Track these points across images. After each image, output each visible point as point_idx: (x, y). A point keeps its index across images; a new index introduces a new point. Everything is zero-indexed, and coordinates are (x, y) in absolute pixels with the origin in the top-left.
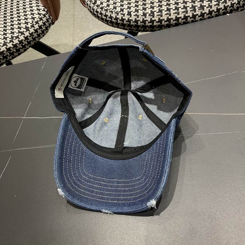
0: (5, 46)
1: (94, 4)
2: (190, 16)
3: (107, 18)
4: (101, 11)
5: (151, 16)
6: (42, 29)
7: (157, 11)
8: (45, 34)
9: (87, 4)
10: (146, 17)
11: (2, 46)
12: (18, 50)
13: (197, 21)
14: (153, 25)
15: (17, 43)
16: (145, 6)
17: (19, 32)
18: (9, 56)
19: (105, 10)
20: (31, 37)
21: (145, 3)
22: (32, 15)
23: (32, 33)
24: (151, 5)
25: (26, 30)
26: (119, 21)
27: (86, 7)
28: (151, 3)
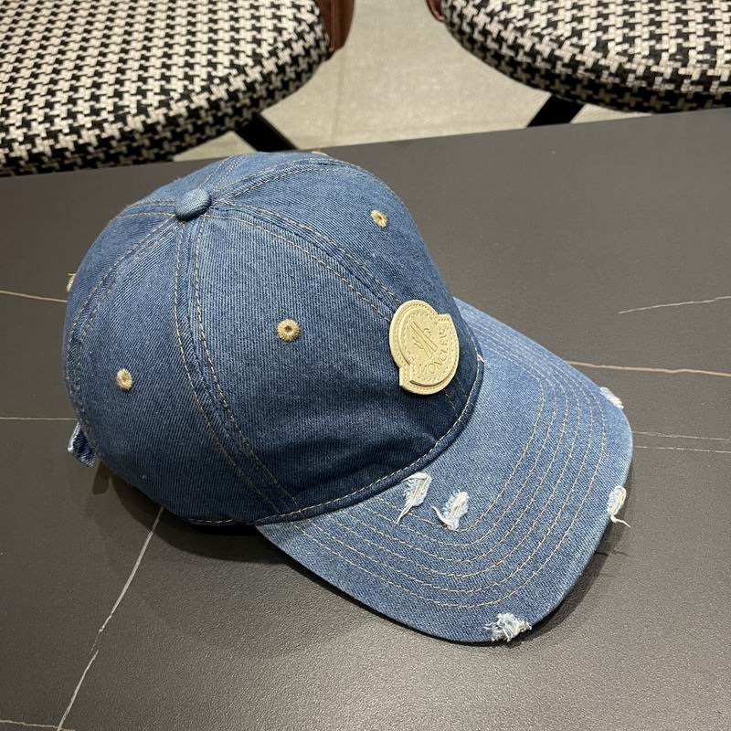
0: (185, 103)
1: (478, 7)
3: (517, 54)
4: (500, 32)
5: (676, 60)
6: (298, 65)
7: (701, 48)
8: (302, 85)
9: (453, 8)
10: (657, 64)
11: (178, 101)
12: (219, 121)
14: (676, 92)
15: (221, 99)
16: (658, 27)
17: (232, 65)
18: (191, 134)
19: (515, 28)
20: (263, 87)
21: (658, 19)
22: (275, 21)
23: (271, 73)
24: (680, 27)
25: (254, 61)
26: (559, 68)
27: (442, 18)
28: (679, 21)
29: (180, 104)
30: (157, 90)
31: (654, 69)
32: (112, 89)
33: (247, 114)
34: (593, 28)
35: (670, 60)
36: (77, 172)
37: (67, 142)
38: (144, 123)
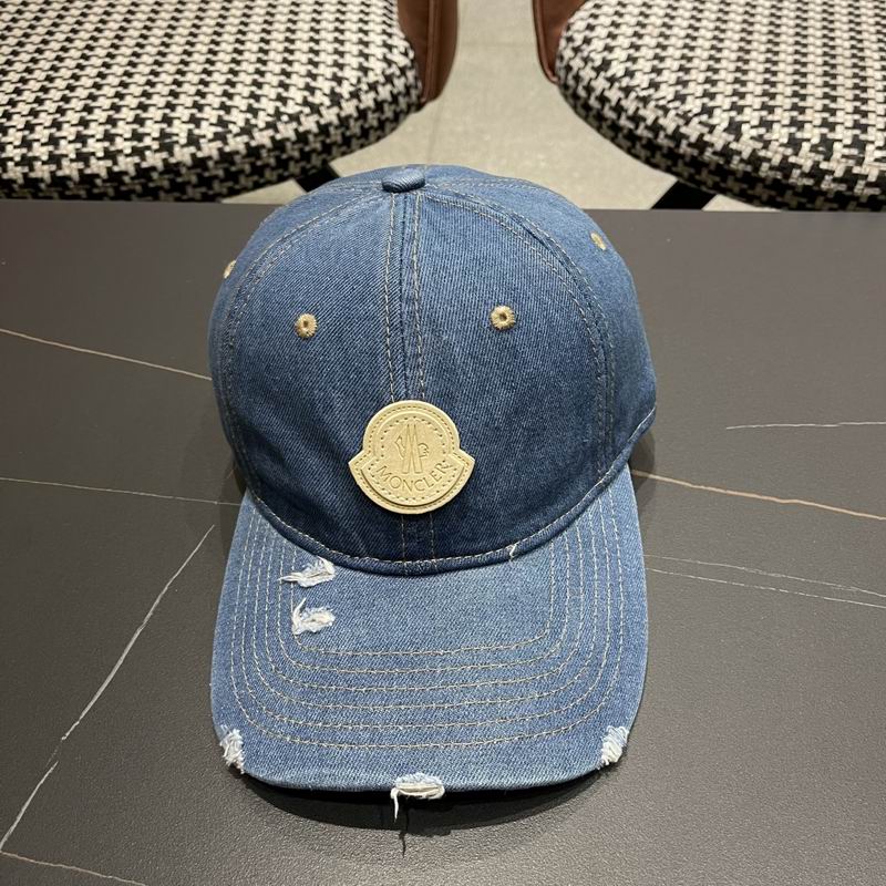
0: (245, 138)
1: (598, 70)
3: (637, 127)
4: (620, 100)
5: (818, 152)
6: (383, 112)
7: (848, 141)
9: (569, 68)
10: (796, 154)
11: (237, 135)
12: (282, 164)
14: (816, 188)
15: (288, 139)
16: (801, 113)
17: (306, 103)
18: (248, 176)
19: (638, 97)
20: (339, 132)
21: (801, 104)
22: (362, 59)
23: (349, 117)
24: (826, 115)
25: (331, 101)
26: (684, 148)
27: (555, 79)
28: (826, 109)
29: (239, 139)
30: (214, 120)
31: (792, 160)
32: (160, 113)
33: (316, 161)
34: (727, 106)
35: (811, 151)
36: (106, 203)
37: (99, 167)
38: (193, 156)
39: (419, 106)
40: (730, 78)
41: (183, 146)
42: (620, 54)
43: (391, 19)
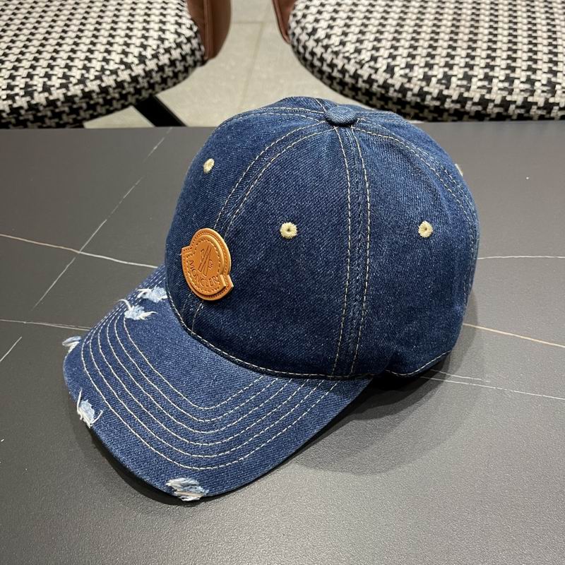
0: (81, 86)
1: (310, 35)
2: (539, 103)
3: (333, 71)
4: (322, 54)
5: (442, 84)
6: (176, 67)
7: (461, 76)
8: (179, 82)
9: (294, 34)
10: (428, 85)
11: (75, 84)
12: (108, 102)
13: (552, 119)
14: (441, 107)
15: (110, 86)
16: (432, 59)
17: (122, 62)
18: (85, 111)
20: (145, 80)
21: (433, 53)
22: (160, 33)
23: (151, 71)
24: (448, 59)
25: (139, 60)
27: (288, 41)
29: (77, 87)
30: (60, 75)
31: (426, 89)
32: (26, 72)
33: (131, 100)
34: (386, 55)
38: (47, 98)
39: (203, 62)
40: (390, 37)
41: (40, 93)
42: (323, 24)
43: (182, 6)
